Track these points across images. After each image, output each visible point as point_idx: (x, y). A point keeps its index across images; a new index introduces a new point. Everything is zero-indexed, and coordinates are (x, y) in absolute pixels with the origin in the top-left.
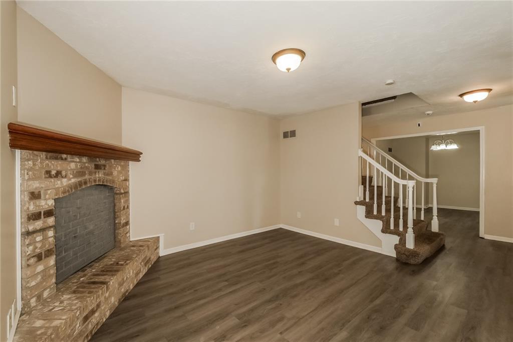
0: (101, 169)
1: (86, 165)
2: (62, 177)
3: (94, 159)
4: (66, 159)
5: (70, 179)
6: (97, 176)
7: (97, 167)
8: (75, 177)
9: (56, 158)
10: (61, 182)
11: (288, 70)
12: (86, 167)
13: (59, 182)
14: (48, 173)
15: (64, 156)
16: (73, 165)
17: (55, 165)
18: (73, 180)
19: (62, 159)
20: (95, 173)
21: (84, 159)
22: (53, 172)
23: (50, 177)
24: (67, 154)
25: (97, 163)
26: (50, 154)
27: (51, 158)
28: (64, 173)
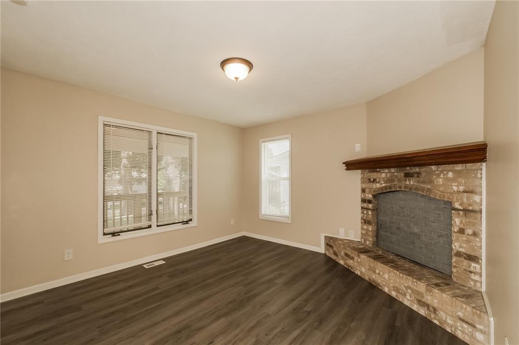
0: (412, 176)
1: (395, 174)
2: (377, 182)
3: (404, 168)
4: (379, 171)
5: (381, 184)
6: (408, 183)
7: (408, 175)
8: (385, 183)
9: (374, 172)
10: (376, 186)
11: (237, 78)
12: (395, 176)
13: (374, 185)
14: (369, 180)
15: (378, 170)
16: (383, 175)
17: (373, 175)
18: (384, 185)
19: (377, 172)
20: (406, 180)
21: (393, 170)
22: (372, 180)
23: (370, 182)
24: (380, 168)
25: (407, 172)
26: (370, 170)
27: (371, 172)
28: (377, 180)
